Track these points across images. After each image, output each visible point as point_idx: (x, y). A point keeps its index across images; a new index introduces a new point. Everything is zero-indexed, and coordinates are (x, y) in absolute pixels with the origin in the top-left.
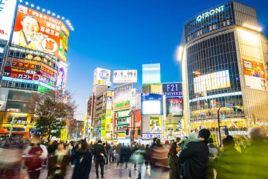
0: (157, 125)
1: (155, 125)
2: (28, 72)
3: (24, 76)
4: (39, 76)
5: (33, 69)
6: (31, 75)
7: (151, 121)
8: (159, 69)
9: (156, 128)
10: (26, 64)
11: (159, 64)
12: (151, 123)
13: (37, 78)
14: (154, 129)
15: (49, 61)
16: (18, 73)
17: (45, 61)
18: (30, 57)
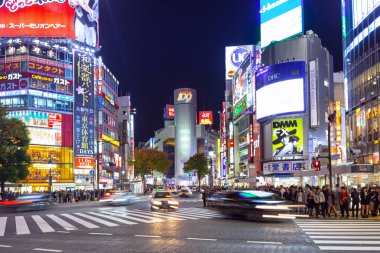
0: (292, 140)
1: (287, 140)
2: (10, 76)
3: (7, 86)
4: (27, 79)
5: (17, 71)
7: (275, 132)
9: (289, 147)
10: (8, 64)
12: (275, 137)
13: (24, 85)
14: (285, 150)
17: (37, 50)
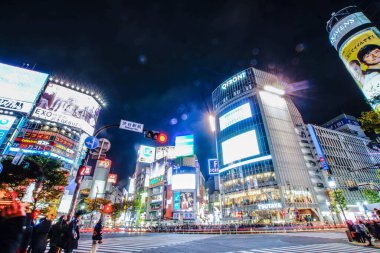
2: (40, 142)
3: (34, 147)
4: (51, 147)
5: (46, 140)
6: (43, 147)
8: (192, 140)
10: (40, 135)
11: (192, 136)
13: (48, 149)
15: (67, 132)
16: (29, 144)
17: (63, 132)
18: (47, 128)
